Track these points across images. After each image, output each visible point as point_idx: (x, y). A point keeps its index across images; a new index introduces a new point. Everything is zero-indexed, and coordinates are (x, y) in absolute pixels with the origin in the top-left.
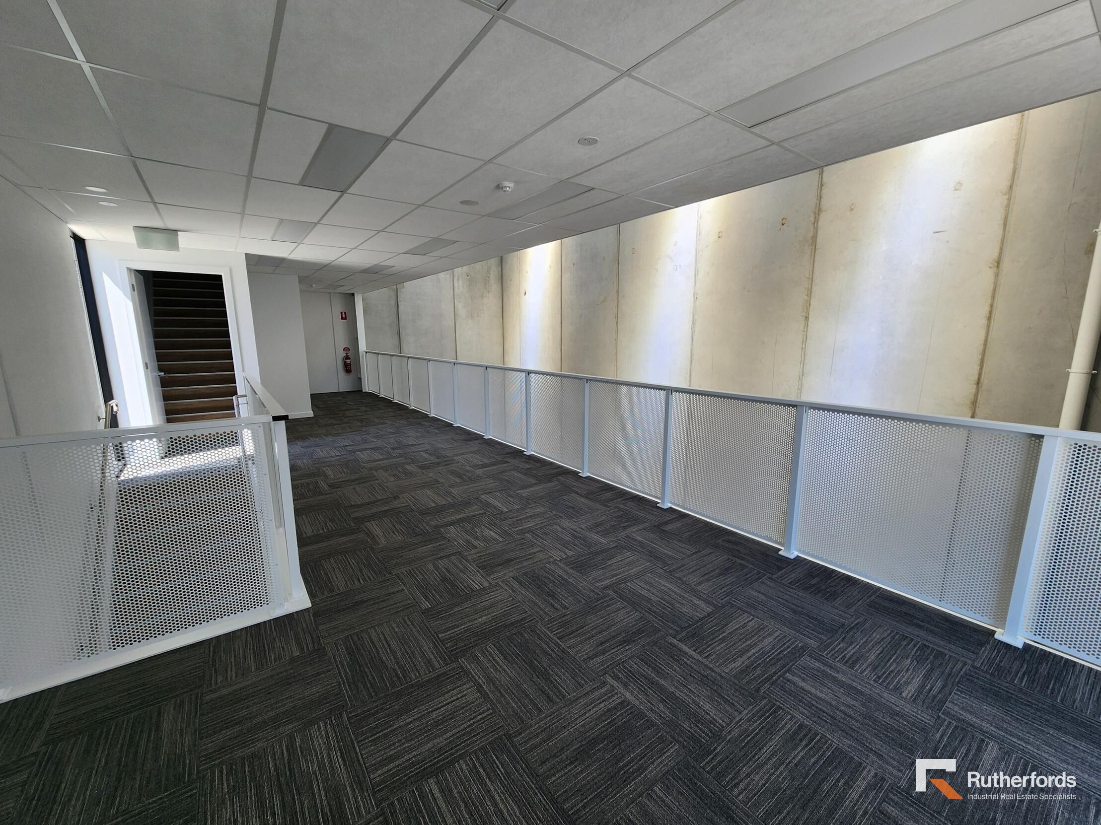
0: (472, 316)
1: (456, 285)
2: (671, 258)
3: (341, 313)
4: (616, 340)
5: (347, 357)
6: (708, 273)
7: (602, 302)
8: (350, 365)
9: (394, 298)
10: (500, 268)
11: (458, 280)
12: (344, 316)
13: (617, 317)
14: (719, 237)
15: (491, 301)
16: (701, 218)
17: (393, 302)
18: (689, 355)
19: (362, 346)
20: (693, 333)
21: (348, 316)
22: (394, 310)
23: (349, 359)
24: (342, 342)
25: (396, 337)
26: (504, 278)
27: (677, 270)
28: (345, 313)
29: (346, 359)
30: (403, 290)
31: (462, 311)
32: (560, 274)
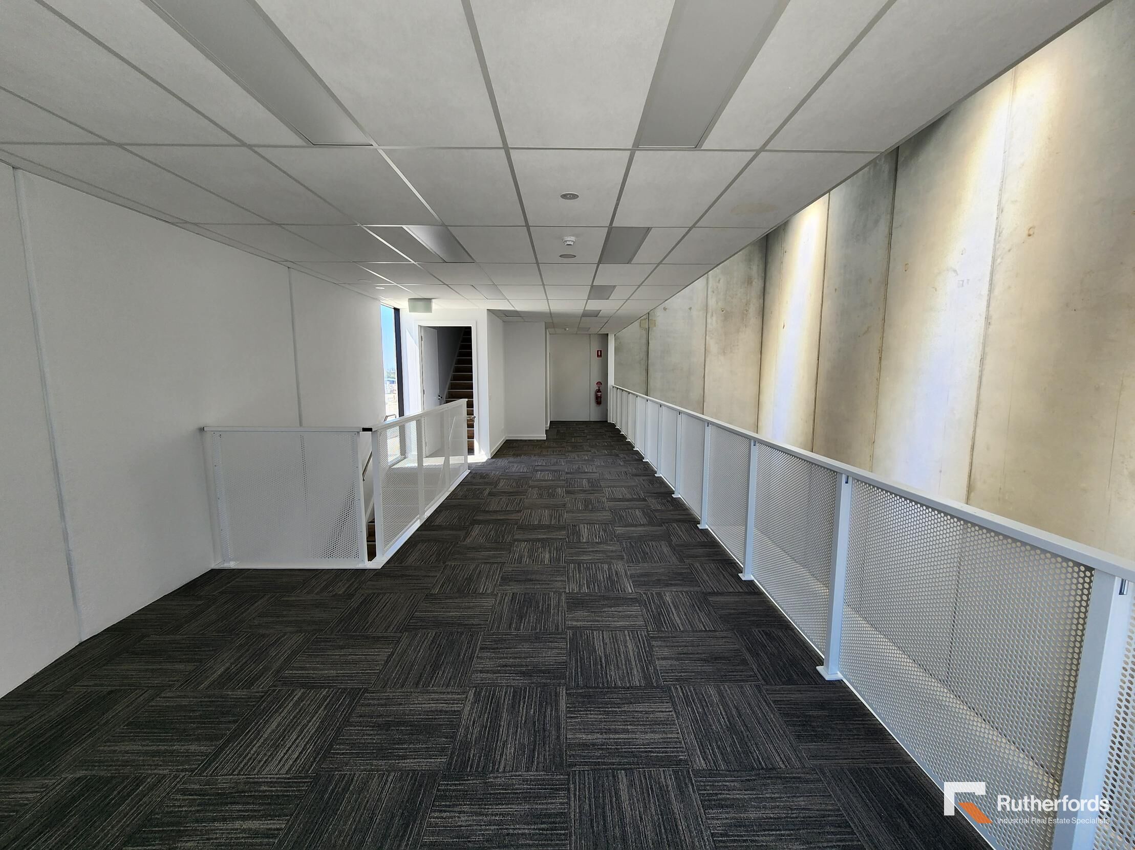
0: (724, 352)
1: (709, 320)
2: (955, 271)
3: (598, 351)
4: (878, 380)
5: (599, 391)
6: (1009, 287)
7: (864, 333)
8: (600, 398)
9: (645, 336)
10: (761, 301)
11: (712, 315)
12: (599, 354)
13: (881, 351)
14: (1029, 235)
15: (748, 337)
16: (1002, 211)
17: (644, 341)
18: (974, 403)
19: (611, 381)
20: (981, 371)
21: (602, 354)
22: (644, 348)
23: (601, 392)
24: (596, 378)
25: (644, 373)
26: (766, 310)
27: (963, 285)
28: (601, 351)
29: (598, 392)
30: (655, 328)
31: (713, 347)
32: (821, 302)
